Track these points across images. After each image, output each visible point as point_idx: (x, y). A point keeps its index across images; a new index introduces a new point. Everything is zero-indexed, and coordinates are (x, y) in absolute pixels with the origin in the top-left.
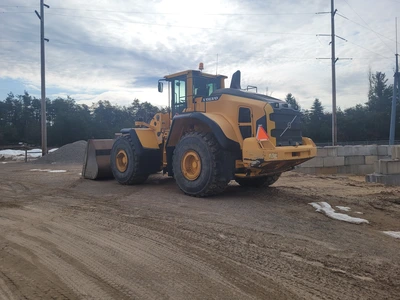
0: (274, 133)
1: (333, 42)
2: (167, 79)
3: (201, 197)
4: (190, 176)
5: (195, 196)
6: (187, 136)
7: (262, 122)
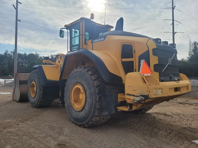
0: (157, 68)
1: (173, 24)
2: (67, 27)
3: (85, 127)
4: (77, 107)
5: (80, 126)
6: (76, 70)
7: (145, 57)
